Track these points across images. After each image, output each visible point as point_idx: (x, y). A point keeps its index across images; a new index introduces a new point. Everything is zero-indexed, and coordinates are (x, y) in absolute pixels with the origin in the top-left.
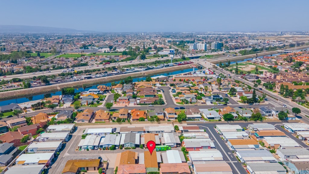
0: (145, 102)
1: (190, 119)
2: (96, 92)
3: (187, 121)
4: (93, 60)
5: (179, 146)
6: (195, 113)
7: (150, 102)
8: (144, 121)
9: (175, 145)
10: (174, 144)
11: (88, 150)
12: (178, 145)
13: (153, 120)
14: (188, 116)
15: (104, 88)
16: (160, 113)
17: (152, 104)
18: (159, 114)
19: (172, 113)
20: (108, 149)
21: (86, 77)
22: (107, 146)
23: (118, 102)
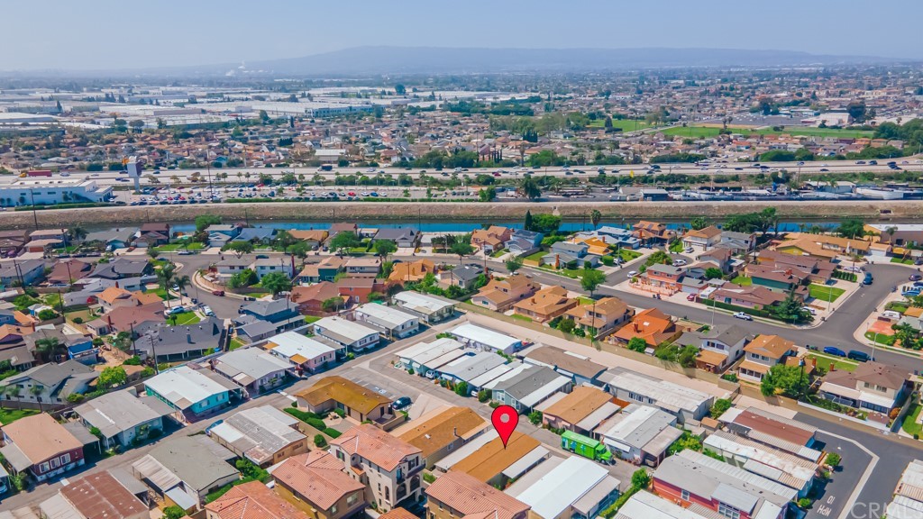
0: (730, 300)
1: (832, 402)
2: (616, 237)
3: (800, 403)
4: (744, 148)
5: (652, 463)
6: (867, 385)
7: (752, 303)
8: (641, 351)
9: (638, 457)
10: (633, 449)
11: (412, 372)
12: (648, 461)
13: (672, 359)
14: (827, 387)
15: (653, 232)
16: (716, 342)
17: (747, 311)
18: (713, 345)
19: (763, 358)
20: (452, 389)
21: (651, 195)
22: (450, 378)
23: (645, 278)
